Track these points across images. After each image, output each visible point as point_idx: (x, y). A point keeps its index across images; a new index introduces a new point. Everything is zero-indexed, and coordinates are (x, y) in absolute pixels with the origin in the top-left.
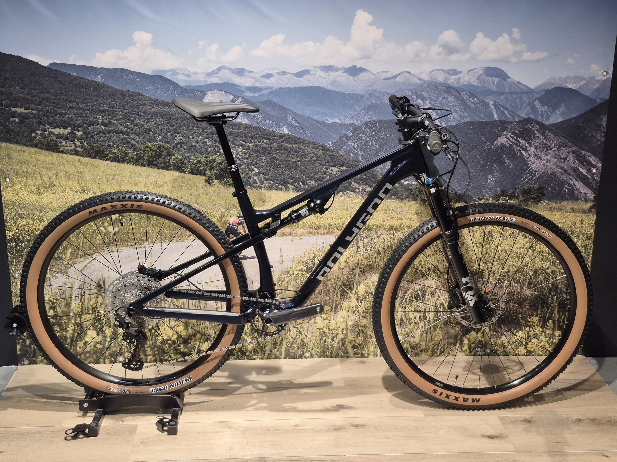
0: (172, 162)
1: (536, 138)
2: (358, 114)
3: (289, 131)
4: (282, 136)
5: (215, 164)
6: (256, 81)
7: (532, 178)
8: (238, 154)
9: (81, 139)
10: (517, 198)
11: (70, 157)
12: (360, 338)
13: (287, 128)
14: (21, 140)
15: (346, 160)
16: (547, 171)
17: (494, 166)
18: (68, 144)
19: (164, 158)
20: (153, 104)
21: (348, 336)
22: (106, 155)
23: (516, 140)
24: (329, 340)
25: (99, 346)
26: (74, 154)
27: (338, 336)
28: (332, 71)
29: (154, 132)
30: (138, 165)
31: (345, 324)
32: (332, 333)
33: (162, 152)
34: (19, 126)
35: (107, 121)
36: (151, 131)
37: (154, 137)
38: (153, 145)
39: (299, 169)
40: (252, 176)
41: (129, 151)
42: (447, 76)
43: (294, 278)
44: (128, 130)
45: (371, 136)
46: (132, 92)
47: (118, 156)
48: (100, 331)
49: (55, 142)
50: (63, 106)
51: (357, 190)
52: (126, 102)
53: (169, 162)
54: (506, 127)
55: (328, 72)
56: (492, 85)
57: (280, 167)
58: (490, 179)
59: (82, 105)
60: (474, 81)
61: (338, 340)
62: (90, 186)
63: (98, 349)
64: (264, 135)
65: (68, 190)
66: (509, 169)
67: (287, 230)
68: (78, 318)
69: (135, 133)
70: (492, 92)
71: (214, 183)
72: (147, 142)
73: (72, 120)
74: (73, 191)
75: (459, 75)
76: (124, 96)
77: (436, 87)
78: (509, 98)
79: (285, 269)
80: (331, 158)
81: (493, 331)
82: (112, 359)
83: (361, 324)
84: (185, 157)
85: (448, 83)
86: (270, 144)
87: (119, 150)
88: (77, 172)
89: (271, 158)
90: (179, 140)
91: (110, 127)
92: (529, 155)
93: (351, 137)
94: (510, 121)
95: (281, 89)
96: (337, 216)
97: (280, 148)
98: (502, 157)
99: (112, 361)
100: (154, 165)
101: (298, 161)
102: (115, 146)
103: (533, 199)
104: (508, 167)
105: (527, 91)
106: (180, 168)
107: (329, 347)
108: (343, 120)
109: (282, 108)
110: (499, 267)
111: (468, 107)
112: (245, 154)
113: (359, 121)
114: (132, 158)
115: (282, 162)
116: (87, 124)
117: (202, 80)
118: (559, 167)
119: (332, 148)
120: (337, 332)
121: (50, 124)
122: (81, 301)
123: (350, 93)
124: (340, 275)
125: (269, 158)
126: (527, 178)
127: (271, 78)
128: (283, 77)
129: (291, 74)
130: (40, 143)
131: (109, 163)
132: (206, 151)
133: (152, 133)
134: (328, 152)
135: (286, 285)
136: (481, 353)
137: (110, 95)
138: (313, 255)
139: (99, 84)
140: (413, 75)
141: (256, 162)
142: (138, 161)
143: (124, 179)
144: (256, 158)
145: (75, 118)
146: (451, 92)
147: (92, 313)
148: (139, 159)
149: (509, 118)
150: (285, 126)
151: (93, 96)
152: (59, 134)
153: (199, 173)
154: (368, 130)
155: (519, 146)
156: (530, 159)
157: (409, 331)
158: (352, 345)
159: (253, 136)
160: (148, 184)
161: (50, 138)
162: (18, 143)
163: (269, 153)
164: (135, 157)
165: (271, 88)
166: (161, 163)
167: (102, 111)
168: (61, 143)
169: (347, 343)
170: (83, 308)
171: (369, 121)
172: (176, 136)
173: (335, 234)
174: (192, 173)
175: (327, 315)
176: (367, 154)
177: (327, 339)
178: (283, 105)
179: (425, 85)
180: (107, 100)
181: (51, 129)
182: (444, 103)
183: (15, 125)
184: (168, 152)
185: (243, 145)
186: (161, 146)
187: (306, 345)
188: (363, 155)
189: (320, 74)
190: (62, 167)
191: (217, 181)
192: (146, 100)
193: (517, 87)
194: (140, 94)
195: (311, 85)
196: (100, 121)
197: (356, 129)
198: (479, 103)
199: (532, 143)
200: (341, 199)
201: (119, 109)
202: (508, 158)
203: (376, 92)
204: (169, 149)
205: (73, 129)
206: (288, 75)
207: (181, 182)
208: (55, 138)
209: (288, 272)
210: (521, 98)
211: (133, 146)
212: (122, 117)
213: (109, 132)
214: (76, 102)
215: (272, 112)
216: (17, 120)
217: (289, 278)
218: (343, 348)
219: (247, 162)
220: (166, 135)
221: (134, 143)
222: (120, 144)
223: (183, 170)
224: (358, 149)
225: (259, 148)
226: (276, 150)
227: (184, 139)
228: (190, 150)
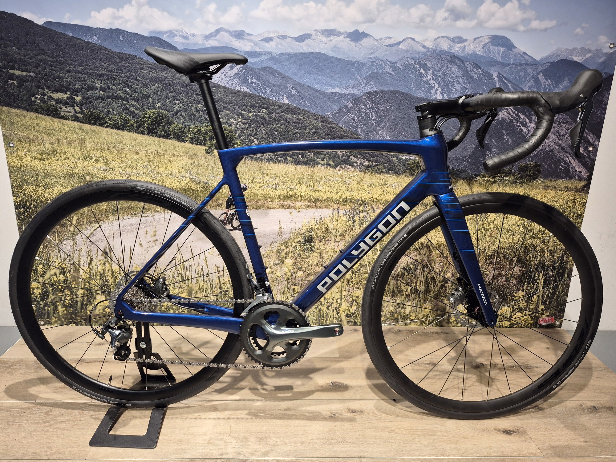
0: (172, 131)
2: (359, 84)
3: (289, 100)
4: (281, 106)
6: (255, 44)
8: (237, 124)
9: (80, 104)
10: (514, 175)
11: (71, 123)
12: (353, 308)
13: (286, 97)
14: (21, 105)
15: (345, 132)
16: (545, 148)
17: (492, 142)
18: (68, 110)
19: (164, 126)
20: (152, 68)
21: (342, 305)
22: (106, 122)
23: (517, 115)
24: (325, 309)
26: (74, 120)
27: (332, 305)
28: (334, 35)
29: (153, 98)
30: (138, 133)
31: (340, 294)
33: (161, 120)
34: (18, 90)
35: (105, 86)
36: (150, 97)
37: (153, 103)
38: (152, 113)
41: (129, 118)
42: (452, 43)
43: (292, 250)
44: (127, 96)
45: (371, 108)
46: (129, 55)
47: (118, 123)
49: (55, 107)
50: (61, 69)
51: (355, 164)
52: (124, 66)
53: (169, 131)
55: (330, 37)
56: (496, 55)
57: (279, 139)
58: (488, 155)
59: (79, 69)
60: (479, 50)
61: (333, 308)
62: (92, 153)
64: (263, 104)
65: (70, 157)
66: (508, 145)
67: (286, 202)
69: (134, 99)
70: (497, 63)
71: (213, 154)
72: (146, 109)
73: (70, 85)
74: (75, 158)
75: (464, 43)
76: (122, 59)
77: (440, 56)
78: (513, 69)
79: (284, 240)
80: (330, 130)
83: (355, 295)
84: (185, 126)
85: (453, 51)
86: (269, 114)
87: (119, 116)
88: (78, 139)
89: (271, 129)
90: (178, 107)
91: (109, 92)
93: (351, 108)
95: (281, 54)
96: (335, 189)
97: (279, 119)
98: (501, 132)
100: (154, 133)
101: (297, 133)
102: (115, 112)
103: (529, 177)
104: (507, 143)
105: (532, 63)
106: (180, 137)
107: (325, 315)
108: (343, 90)
109: (282, 76)
112: (245, 124)
113: (360, 91)
114: (132, 125)
115: (282, 133)
116: (85, 89)
117: (200, 42)
118: (557, 144)
119: (331, 120)
120: (332, 301)
121: (49, 88)
123: (351, 61)
125: (269, 129)
127: (271, 42)
128: (282, 42)
129: (292, 38)
130: (40, 107)
131: (109, 130)
133: (150, 99)
134: (327, 124)
137: (107, 58)
138: (310, 227)
139: (96, 45)
140: (417, 42)
141: (256, 133)
142: (138, 129)
143: (125, 147)
144: (256, 129)
145: (73, 82)
146: (455, 62)
147: (100, 279)
148: (139, 127)
150: (285, 95)
152: (59, 99)
153: (199, 143)
154: (368, 101)
155: (519, 121)
158: (346, 314)
159: (253, 106)
160: (149, 152)
161: (49, 103)
162: (18, 107)
163: (268, 124)
164: (135, 125)
165: (271, 53)
166: (161, 131)
167: (100, 75)
168: (61, 108)
169: (341, 312)
170: (92, 274)
171: (370, 92)
172: (175, 104)
173: (332, 208)
174: (192, 142)
176: (367, 127)
177: (321, 308)
178: (283, 73)
179: (429, 54)
180: (105, 64)
181: (50, 93)
183: (14, 88)
184: (168, 120)
185: (242, 115)
186: (161, 113)
188: (362, 128)
189: (321, 38)
192: (143, 64)
193: (522, 59)
194: (138, 57)
195: (312, 51)
196: (99, 86)
197: (356, 100)
198: (482, 74)
199: (533, 118)
201: (117, 73)
202: (508, 134)
203: (378, 60)
204: (168, 117)
205: (72, 94)
206: (288, 39)
207: (182, 152)
208: (54, 103)
209: (287, 243)
210: (525, 70)
211: (132, 113)
212: (120, 82)
213: (108, 97)
214: (73, 65)
215: (272, 80)
216: (16, 83)
217: (288, 249)
218: (337, 316)
219: (247, 132)
220: (166, 102)
221: (133, 109)
222: (119, 111)
223: (183, 139)
224: (357, 122)
225: (259, 118)
226: (275, 120)
227: (183, 107)
228: (190, 119)
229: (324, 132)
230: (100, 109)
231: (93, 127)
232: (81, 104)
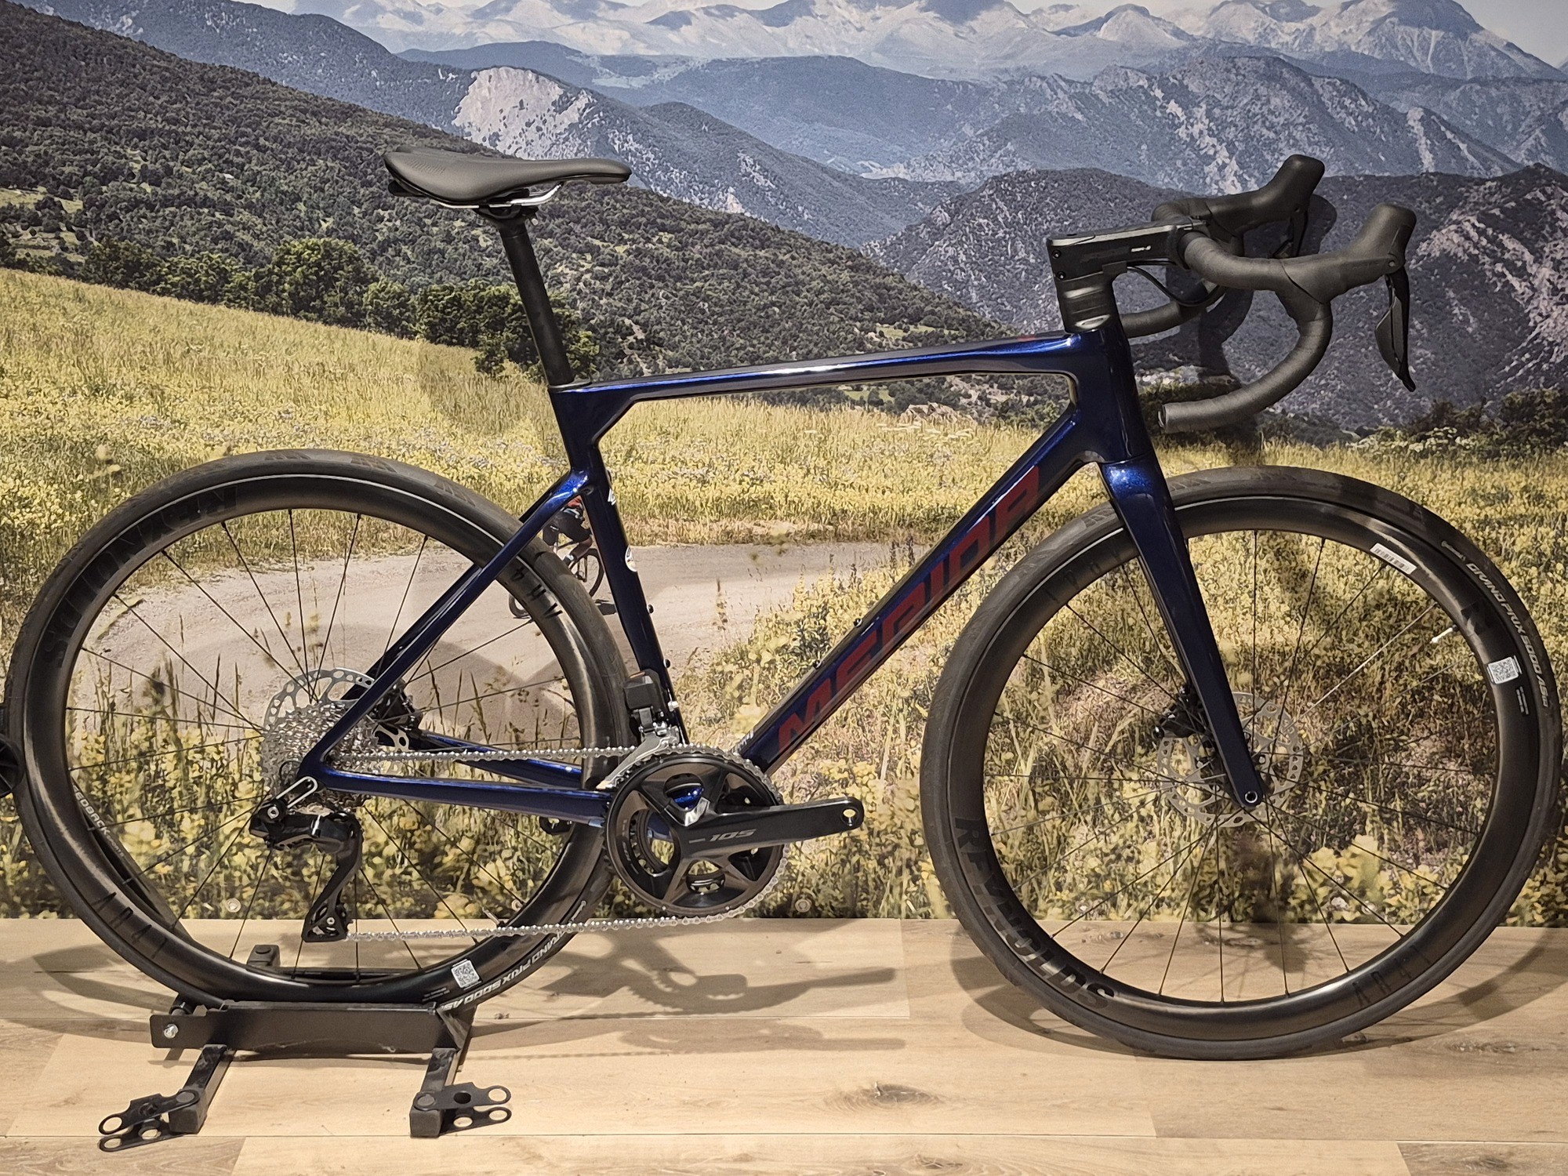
0: (371, 304)
1: (1559, 234)
2: (971, 150)
3: (744, 204)
4: (719, 222)
5: (508, 310)
6: (633, 36)
7: (1539, 365)
8: (578, 279)
9: (79, 224)
10: (1487, 430)
11: (49, 283)
13: (736, 195)
15: (927, 301)
18: (39, 240)
19: (344, 290)
20: (304, 111)
22: (160, 278)
23: (1492, 240)
24: (872, 864)
25: (162, 869)
26: (58, 274)
27: (897, 853)
29: (310, 203)
30: (262, 310)
32: (877, 845)
33: (336, 272)
35: (158, 165)
36: (299, 199)
37: (310, 220)
38: (308, 247)
39: (777, 329)
40: (627, 351)
41: (233, 264)
42: (1269, 21)
43: (761, 675)
44: (228, 197)
45: (1012, 225)
46: (233, 70)
47: (198, 281)
48: (166, 822)
50: (18, 116)
51: (963, 401)
52: (216, 105)
53: (360, 304)
54: (1460, 197)
55: (873, 7)
56: (1416, 54)
57: (715, 323)
59: (76, 114)
60: (1359, 41)
61: (899, 863)
62: (114, 375)
63: (160, 878)
64: (662, 217)
65: (44, 386)
66: (1465, 335)
67: (738, 523)
68: (97, 783)
69: (249, 207)
70: (1420, 79)
71: (504, 373)
72: (288, 238)
73: (47, 164)
74: (62, 390)
75: (1309, 21)
76: (210, 84)
77: (1232, 59)
78: (1475, 97)
79: (733, 644)
80: (880, 295)
81: (1390, 850)
82: (207, 905)
84: (412, 286)
85: (1273, 45)
86: (683, 247)
87: (200, 260)
88: (71, 330)
89: (687, 293)
90: (390, 229)
91: (169, 185)
92: (1532, 288)
93: (946, 225)
94: (1476, 175)
95: (716, 63)
96: (898, 481)
97: (716, 260)
98: (1442, 295)
99: (204, 909)
100: (314, 309)
101: (773, 304)
103: (1539, 436)
104: (1460, 330)
105: (1537, 76)
106: (394, 322)
107: (871, 884)
108: (918, 171)
109: (721, 130)
110: (1415, 649)
111: (1338, 127)
112: (604, 278)
113: (973, 174)
114: (242, 287)
115: (722, 306)
116: (95, 176)
117: (458, 31)
119: (883, 264)
120: (896, 841)
122: (103, 731)
123: (943, 81)
124: (907, 667)
125: (681, 293)
126: (1522, 365)
127: (684, 28)
128: (720, 24)
129: (750, 13)
131: (170, 301)
132: (479, 266)
133: (301, 206)
134: (870, 277)
135: (737, 694)
136: (1348, 916)
137: (165, 80)
138: (820, 602)
139: (128, 43)
140: (1154, 18)
141: (638, 306)
142: (264, 297)
143: (222, 355)
144: (639, 294)
145: (58, 156)
146: (1279, 78)
147: (140, 769)
148: (264, 291)
149: (1473, 165)
150: (731, 190)
151: (109, 84)
152: (11, 207)
153: (458, 339)
154: (1001, 204)
155: (1501, 260)
156: (1535, 303)
157: (1121, 842)
159: (628, 221)
160: (296, 370)
163: (679, 279)
164: (251, 285)
165: (684, 61)
166: (336, 305)
167: (143, 135)
168: (16, 235)
169: (923, 875)
170: (111, 753)
171: (1008, 175)
172: (381, 219)
173: (891, 539)
174: (433, 337)
175: (864, 788)
176: (998, 282)
177: (862, 862)
178: (723, 119)
179: (1194, 53)
180: (157, 98)
182: (1255, 115)
184: (357, 270)
185: (594, 251)
186: (334, 250)
187: (800, 878)
188: (984, 287)
189: (846, 14)
190: (23, 315)
191: (514, 364)
192: (279, 99)
193: (1502, 63)
194: (261, 76)
195: (817, 52)
196: (137, 167)
197: (961, 202)
198: (1371, 115)
199: (1547, 250)
200: (910, 428)
201: (194, 126)
202: (1463, 301)
203: (1030, 76)
204: (358, 259)
205: (52, 192)
206: (740, 19)
207: (401, 368)
209: (743, 654)
210: (1514, 98)
211: (244, 250)
212: (206, 154)
213: (167, 202)
214: (58, 103)
215: (687, 142)
217: (746, 672)
218: (913, 888)
219: (607, 304)
220: (349, 214)
221: (247, 238)
222: (201, 243)
223: (404, 328)
224: (968, 268)
225: (648, 260)
226: (700, 265)
227: (405, 228)
228: (427, 264)
229: (860, 300)
230: (142, 237)
231: (118, 294)
232: (82, 224)
